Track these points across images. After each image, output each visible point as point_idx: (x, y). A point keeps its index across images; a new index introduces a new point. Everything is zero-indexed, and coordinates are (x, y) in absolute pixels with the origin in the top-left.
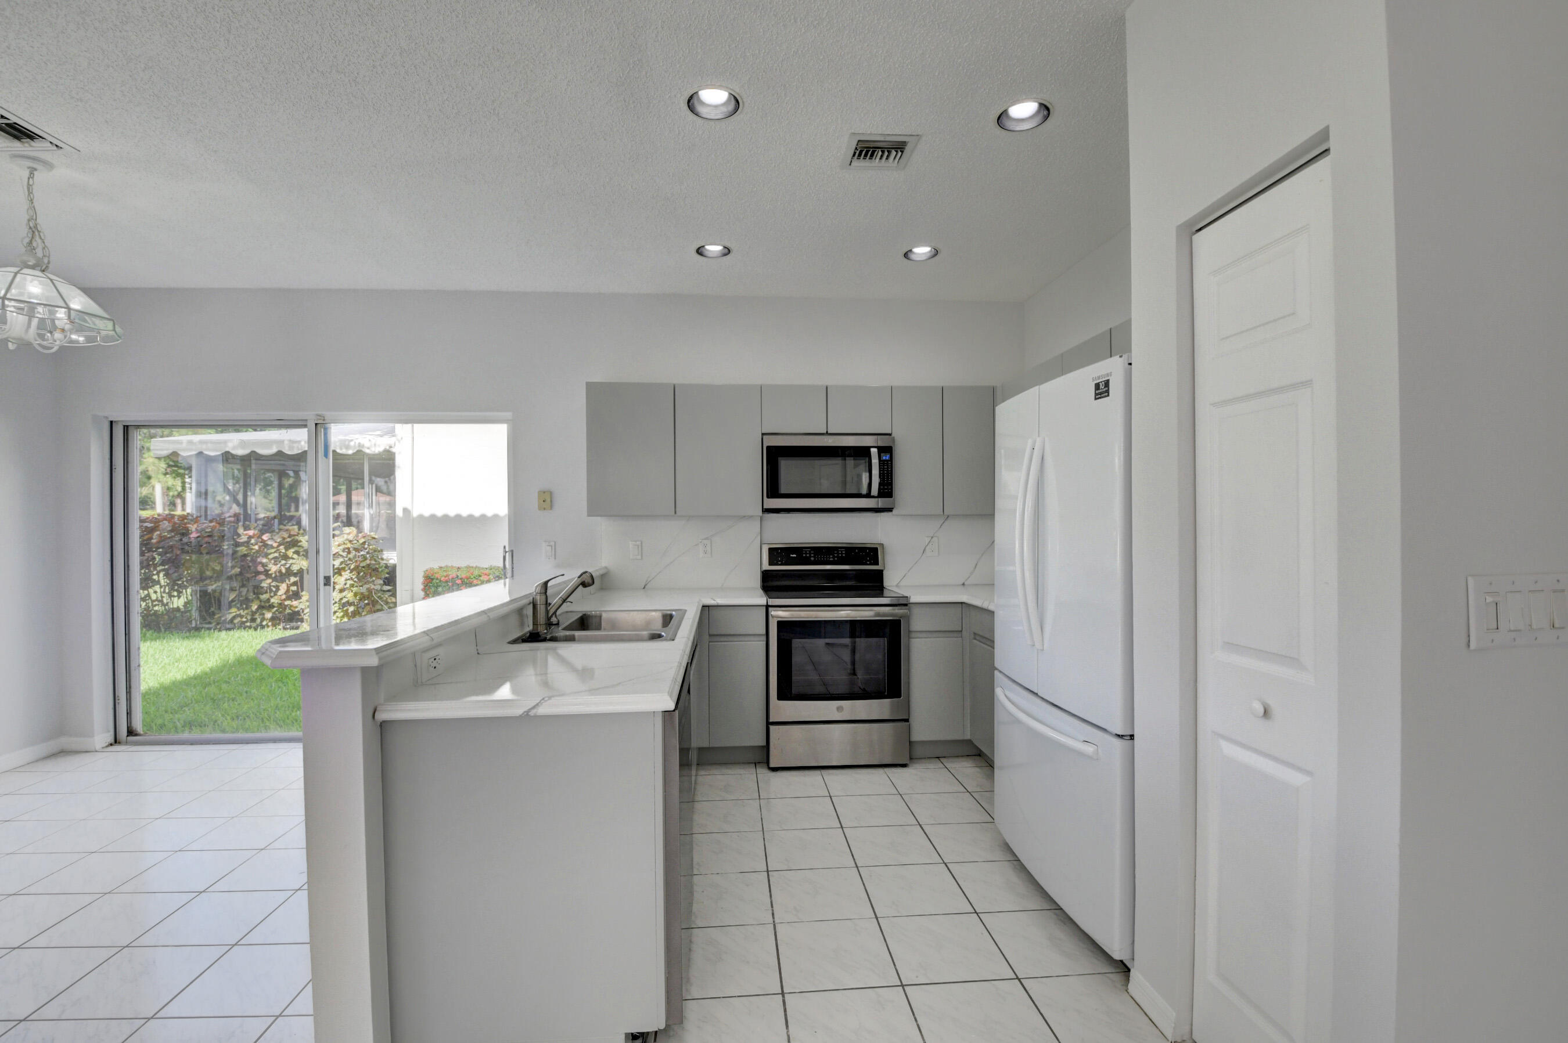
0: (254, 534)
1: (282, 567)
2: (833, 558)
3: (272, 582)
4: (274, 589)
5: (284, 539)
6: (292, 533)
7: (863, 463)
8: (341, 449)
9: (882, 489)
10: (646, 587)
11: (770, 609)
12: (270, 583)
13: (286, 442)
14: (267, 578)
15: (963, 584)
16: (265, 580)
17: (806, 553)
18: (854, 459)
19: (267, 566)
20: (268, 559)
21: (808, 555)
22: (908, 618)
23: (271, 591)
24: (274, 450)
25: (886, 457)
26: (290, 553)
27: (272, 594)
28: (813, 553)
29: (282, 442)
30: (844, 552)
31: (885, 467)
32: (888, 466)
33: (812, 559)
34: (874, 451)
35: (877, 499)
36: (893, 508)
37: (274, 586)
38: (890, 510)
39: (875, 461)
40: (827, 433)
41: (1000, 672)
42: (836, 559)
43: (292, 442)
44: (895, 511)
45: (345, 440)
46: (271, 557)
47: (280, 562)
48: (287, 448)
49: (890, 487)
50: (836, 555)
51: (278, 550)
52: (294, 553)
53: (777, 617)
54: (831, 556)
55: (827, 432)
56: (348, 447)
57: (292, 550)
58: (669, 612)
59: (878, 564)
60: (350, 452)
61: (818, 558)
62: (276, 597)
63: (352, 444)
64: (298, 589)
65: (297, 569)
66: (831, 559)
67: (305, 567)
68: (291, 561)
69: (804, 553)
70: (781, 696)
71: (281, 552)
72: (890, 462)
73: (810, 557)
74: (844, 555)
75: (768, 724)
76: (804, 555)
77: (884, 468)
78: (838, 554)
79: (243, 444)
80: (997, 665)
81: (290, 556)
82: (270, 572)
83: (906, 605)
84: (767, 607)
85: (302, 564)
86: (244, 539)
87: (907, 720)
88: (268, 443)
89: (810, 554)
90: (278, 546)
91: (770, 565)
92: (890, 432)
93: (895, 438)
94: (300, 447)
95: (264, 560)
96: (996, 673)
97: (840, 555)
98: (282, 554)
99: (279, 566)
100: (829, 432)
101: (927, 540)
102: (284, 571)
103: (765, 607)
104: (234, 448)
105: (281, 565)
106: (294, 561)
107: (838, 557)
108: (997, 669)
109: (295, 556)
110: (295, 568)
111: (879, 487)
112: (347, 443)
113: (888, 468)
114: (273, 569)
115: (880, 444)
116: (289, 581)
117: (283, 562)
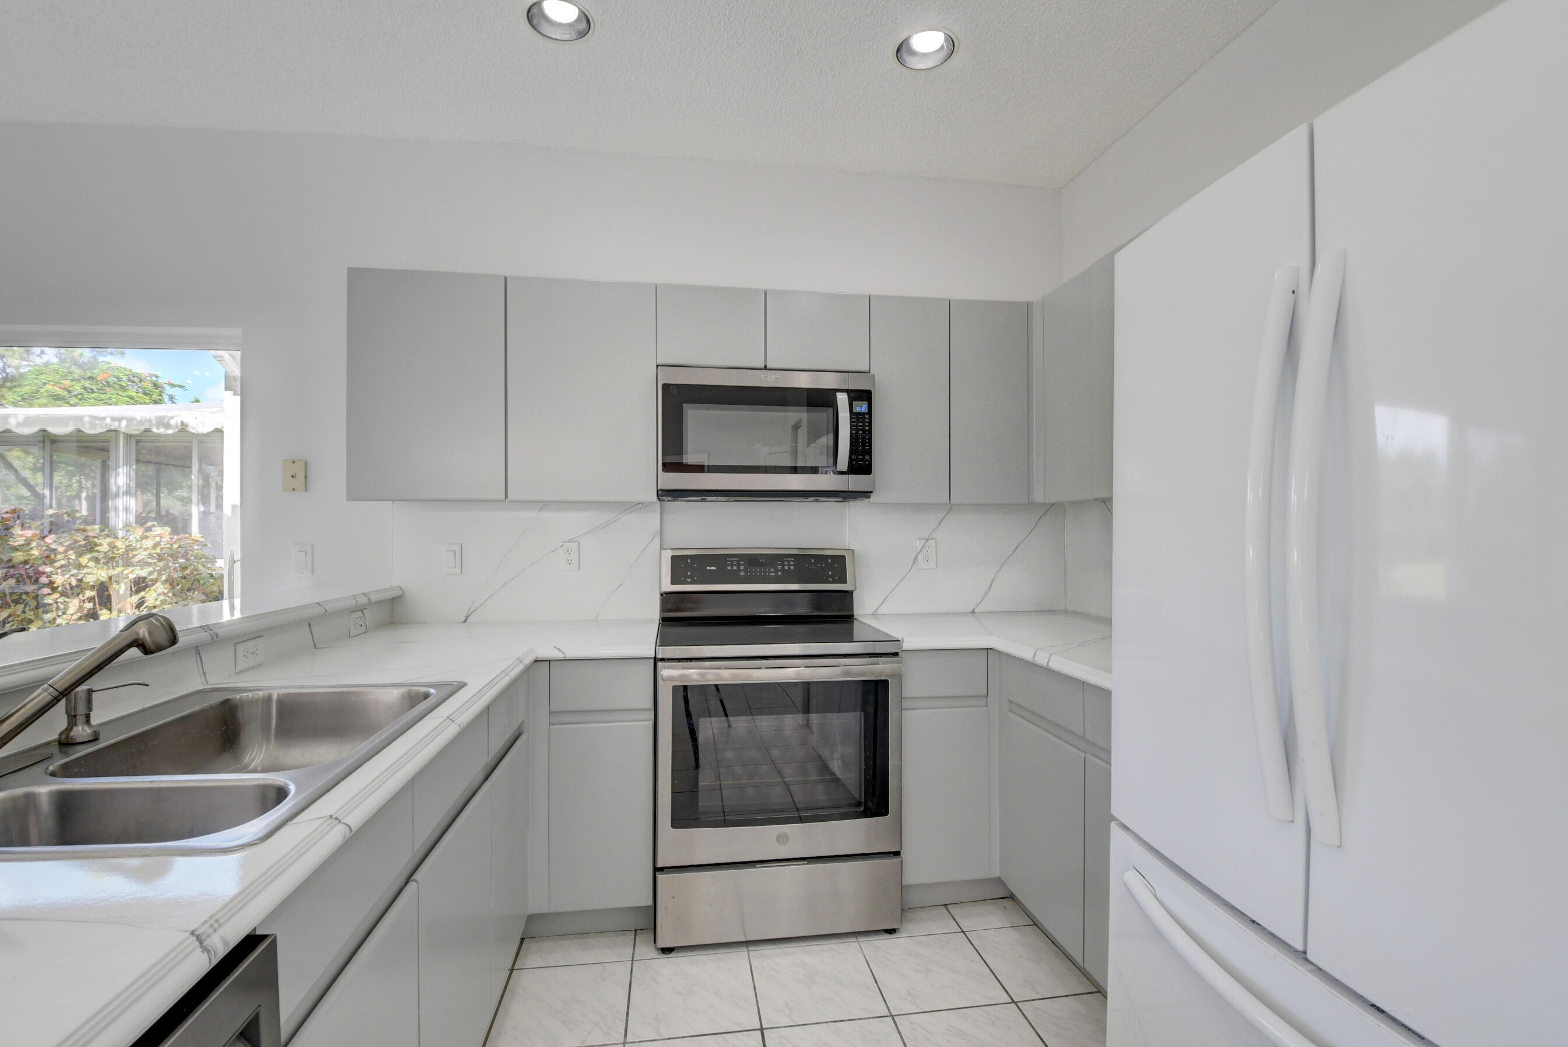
0: (34, 535)
1: (72, 578)
2: (776, 572)
3: (59, 598)
4: (62, 607)
5: (76, 541)
6: (90, 534)
7: (823, 416)
8: (158, 428)
9: (854, 460)
10: (469, 620)
11: (660, 664)
12: (57, 599)
13: (86, 419)
14: (54, 593)
15: (973, 612)
16: (49, 594)
17: (732, 565)
18: (808, 411)
19: (51, 577)
20: (54, 567)
21: (735, 568)
22: (899, 676)
23: (58, 608)
24: (70, 429)
25: (861, 407)
26: (84, 560)
27: (60, 613)
28: (742, 565)
29: (80, 418)
30: (792, 563)
31: (860, 424)
32: (864, 423)
33: (742, 573)
34: (842, 399)
35: (847, 476)
36: (871, 492)
37: (61, 603)
38: (866, 494)
39: (844, 416)
40: (765, 368)
41: (1125, 828)
42: (780, 573)
43: (94, 418)
44: (874, 498)
45: (163, 418)
46: (57, 564)
47: (70, 571)
48: (87, 426)
49: (867, 457)
50: (779, 567)
51: (67, 556)
52: (90, 560)
53: (672, 679)
54: (773, 570)
55: (765, 366)
56: (168, 426)
57: (88, 556)
58: (423, 689)
59: (845, 582)
60: (170, 432)
61: (751, 572)
62: (65, 616)
63: (173, 422)
64: (95, 604)
65: (92, 580)
66: (773, 574)
67: (103, 578)
68: (85, 570)
69: (729, 565)
70: (678, 822)
71: (70, 559)
72: (867, 416)
73: (739, 570)
74: (792, 568)
75: (657, 870)
76: (729, 568)
77: (857, 426)
78: (783, 565)
79: (28, 421)
80: (1114, 811)
81: (84, 564)
82: (55, 585)
83: (896, 654)
84: (656, 660)
85: (100, 575)
86: (21, 541)
87: (897, 854)
88: (63, 420)
89: (738, 565)
90: (66, 551)
91: (673, 583)
92: (867, 369)
93: (877, 378)
94: (104, 425)
95: (48, 569)
96: (1114, 828)
97: (786, 568)
98: (71, 561)
99: (68, 576)
100: (768, 367)
101: (919, 544)
102: (74, 582)
103: (653, 660)
104: (19, 424)
105: (72, 575)
106: (89, 570)
107: (783, 570)
108: (1115, 819)
109: (92, 564)
110: (90, 579)
111: (850, 457)
112: (166, 420)
113: (864, 425)
114: (59, 580)
115: (852, 386)
116: (83, 596)
117: (74, 571)
